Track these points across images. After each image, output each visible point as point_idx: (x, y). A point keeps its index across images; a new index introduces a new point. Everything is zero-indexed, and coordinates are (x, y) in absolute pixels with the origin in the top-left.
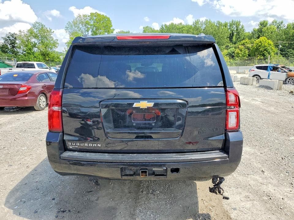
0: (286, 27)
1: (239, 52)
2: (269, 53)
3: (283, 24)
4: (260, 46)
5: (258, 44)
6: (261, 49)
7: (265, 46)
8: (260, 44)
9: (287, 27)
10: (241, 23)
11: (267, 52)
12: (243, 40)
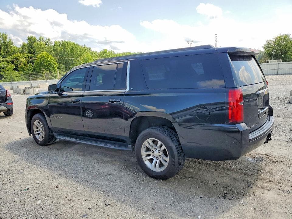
0: (53, 44)
1: (24, 66)
2: (53, 67)
3: (50, 41)
4: (43, 61)
5: (41, 59)
6: (45, 64)
7: (48, 61)
8: (43, 59)
9: (55, 45)
10: (8, 36)
11: (51, 66)
12: (13, 54)
